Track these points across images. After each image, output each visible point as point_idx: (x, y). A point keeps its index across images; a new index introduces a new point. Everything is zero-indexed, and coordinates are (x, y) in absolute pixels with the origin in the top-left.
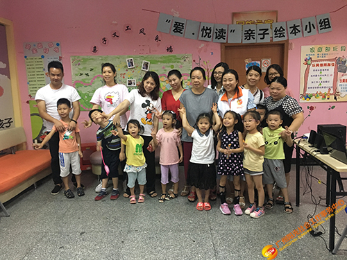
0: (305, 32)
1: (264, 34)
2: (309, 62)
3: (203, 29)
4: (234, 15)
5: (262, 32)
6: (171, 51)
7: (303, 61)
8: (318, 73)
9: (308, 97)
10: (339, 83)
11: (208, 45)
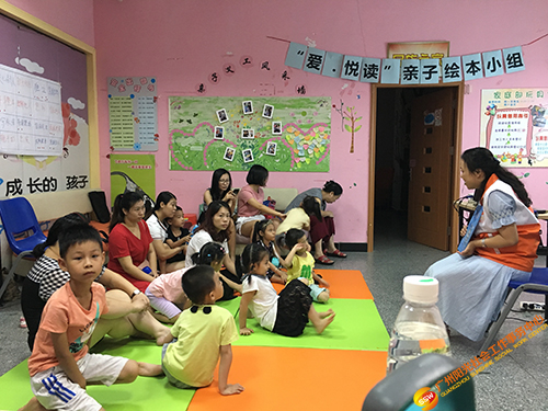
1: (430, 72)
2: (493, 111)
3: (348, 64)
4: (390, 46)
5: (428, 70)
6: (303, 93)
7: (484, 110)
8: (505, 127)
10: (534, 141)
11: (353, 86)
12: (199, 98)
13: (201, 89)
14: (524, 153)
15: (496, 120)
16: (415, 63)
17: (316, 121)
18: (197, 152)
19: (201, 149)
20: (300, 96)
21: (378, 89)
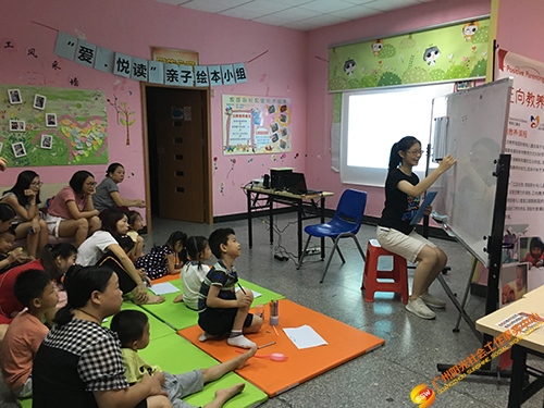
0: (225, 80)
1: (186, 77)
2: (230, 112)
3: (119, 62)
4: (154, 49)
5: (184, 74)
6: (77, 85)
7: (224, 111)
8: (237, 124)
9: (231, 149)
10: (255, 135)
11: (124, 82)
14: (250, 144)
15: (232, 119)
16: (175, 67)
17: (91, 114)
20: (72, 88)
21: (147, 88)
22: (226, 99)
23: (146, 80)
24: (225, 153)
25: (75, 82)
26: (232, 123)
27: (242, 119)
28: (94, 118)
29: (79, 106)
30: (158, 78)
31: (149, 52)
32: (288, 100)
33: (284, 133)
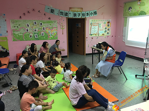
0: (90, 15)
1: (79, 15)
2: (92, 24)
3: (61, 12)
4: (70, 8)
6: (50, 19)
7: (90, 24)
8: (94, 28)
9: (91, 35)
10: (99, 31)
11: (62, 18)
12: (20, 20)
13: (20, 17)
14: (97, 33)
15: (92, 26)
16: (76, 13)
17: (54, 27)
18: (21, 36)
19: (22, 35)
20: (49, 20)
21: (68, 19)
22: (91, 20)
23: (68, 17)
24: (90, 36)
25: (49, 19)
26: (92, 28)
27: (95, 26)
28: (54, 28)
29: (51, 25)
30: (71, 16)
31: (69, 9)
32: (110, 20)
33: (108, 30)
